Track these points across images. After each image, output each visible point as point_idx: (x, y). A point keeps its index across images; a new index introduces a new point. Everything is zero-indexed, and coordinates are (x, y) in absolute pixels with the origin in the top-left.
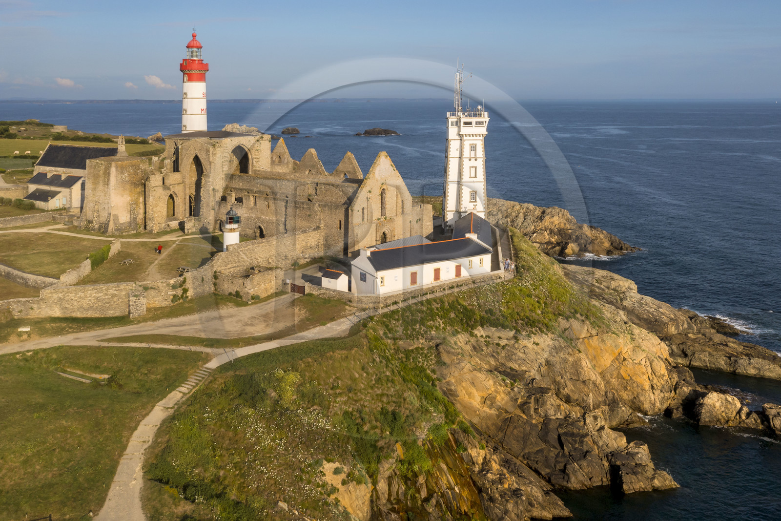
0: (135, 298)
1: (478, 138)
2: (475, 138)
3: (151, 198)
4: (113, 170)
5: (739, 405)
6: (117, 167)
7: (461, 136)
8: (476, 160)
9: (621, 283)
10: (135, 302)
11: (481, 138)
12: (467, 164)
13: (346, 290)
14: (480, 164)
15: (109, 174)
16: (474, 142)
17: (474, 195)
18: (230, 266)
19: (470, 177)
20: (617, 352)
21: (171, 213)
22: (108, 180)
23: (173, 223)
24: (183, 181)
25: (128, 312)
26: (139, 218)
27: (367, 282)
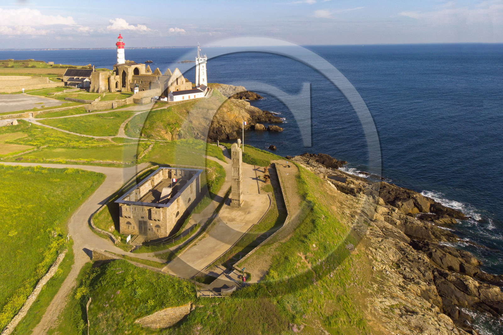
0: (115, 104)
3: (111, 83)
5: (263, 126)
6: (101, 74)
7: (199, 63)
8: (204, 70)
9: (245, 102)
11: (205, 64)
12: (201, 71)
13: (167, 101)
17: (203, 80)
18: (137, 97)
19: (202, 75)
20: (235, 115)
21: (117, 87)
22: (99, 78)
23: (117, 90)
24: (120, 78)
25: (113, 107)
26: (107, 88)
27: (172, 99)
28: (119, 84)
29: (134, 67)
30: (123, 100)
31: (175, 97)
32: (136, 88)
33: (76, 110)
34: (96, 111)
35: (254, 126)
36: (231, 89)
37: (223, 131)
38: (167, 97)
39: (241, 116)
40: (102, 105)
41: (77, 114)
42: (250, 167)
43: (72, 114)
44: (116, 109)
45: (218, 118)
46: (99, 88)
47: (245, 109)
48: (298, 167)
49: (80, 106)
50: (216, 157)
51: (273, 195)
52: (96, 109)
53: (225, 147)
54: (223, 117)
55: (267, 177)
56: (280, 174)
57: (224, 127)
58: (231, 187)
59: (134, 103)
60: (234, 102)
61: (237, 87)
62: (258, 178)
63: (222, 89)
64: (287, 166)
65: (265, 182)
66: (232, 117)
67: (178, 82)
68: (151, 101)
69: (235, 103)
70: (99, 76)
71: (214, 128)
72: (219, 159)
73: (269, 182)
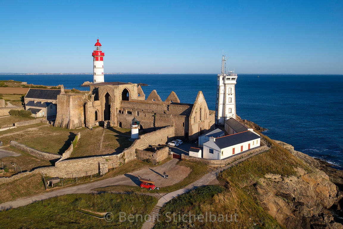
0: (103, 165)
1: (232, 85)
2: (231, 85)
3: (88, 112)
4: (71, 100)
6: (73, 98)
7: (225, 84)
8: (231, 95)
9: (288, 146)
10: (103, 167)
11: (234, 85)
12: (227, 96)
14: (233, 97)
15: (69, 101)
16: (231, 87)
18: (141, 146)
19: (229, 102)
20: (316, 181)
21: (96, 119)
24: (102, 105)
26: (83, 122)
27: (215, 153)
28: (100, 115)
31: (223, 149)
67: (202, 115)
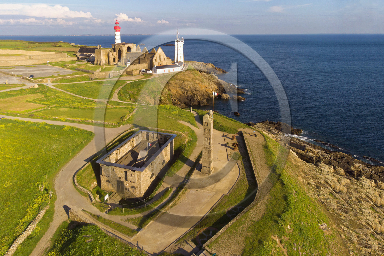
0: (111, 74)
3: (110, 58)
4: (102, 52)
5: (229, 96)
7: (178, 44)
8: (181, 49)
11: (182, 44)
13: (151, 73)
17: (181, 57)
18: (129, 69)
19: (180, 53)
20: (205, 86)
21: (114, 61)
22: (101, 54)
23: (115, 63)
24: (117, 54)
25: (110, 77)
26: (107, 62)
27: (155, 72)
28: (116, 59)
29: (127, 46)
30: (118, 71)
31: (158, 70)
32: (128, 62)
33: (82, 78)
34: (97, 79)
35: (221, 95)
36: (203, 66)
37: (195, 99)
38: (152, 70)
39: (210, 87)
40: (102, 75)
41: (83, 81)
42: (219, 134)
43: (79, 81)
44: (112, 78)
45: (192, 88)
46: (101, 62)
47: (214, 81)
48: (264, 137)
49: (85, 75)
50: (189, 122)
51: (241, 163)
52: (97, 78)
53: (197, 113)
54: (196, 88)
55: (235, 145)
56: (248, 142)
57: (197, 95)
58: (202, 152)
59: (126, 74)
60: (205, 75)
61: (207, 64)
62: (227, 145)
63: (195, 65)
64: (254, 135)
65: (233, 149)
66: (203, 88)
67: (161, 59)
68: (139, 73)
69: (205, 77)
70: (101, 52)
71: (188, 96)
72: (191, 124)
73: (237, 150)
